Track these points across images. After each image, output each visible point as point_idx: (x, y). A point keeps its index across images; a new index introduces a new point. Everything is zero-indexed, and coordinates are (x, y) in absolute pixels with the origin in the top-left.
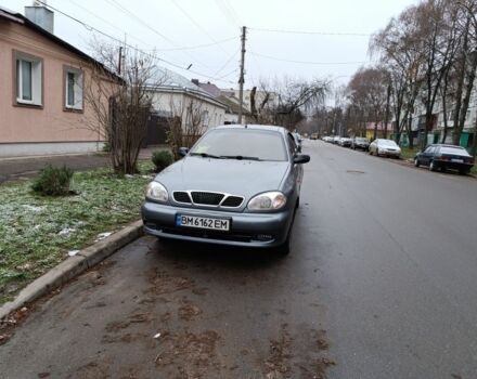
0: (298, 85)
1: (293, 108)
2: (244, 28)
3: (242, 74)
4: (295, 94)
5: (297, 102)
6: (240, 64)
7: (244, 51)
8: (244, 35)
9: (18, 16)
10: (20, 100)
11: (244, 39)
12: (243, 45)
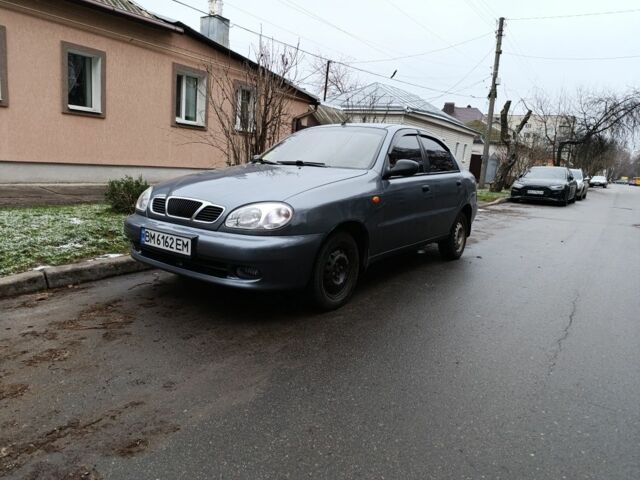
0: (601, 100)
1: (589, 134)
2: (502, 20)
3: (495, 85)
4: (594, 114)
5: (598, 125)
6: (492, 71)
7: (499, 52)
8: (501, 30)
9: (178, 24)
10: (182, 120)
11: (500, 34)
12: (499, 44)
